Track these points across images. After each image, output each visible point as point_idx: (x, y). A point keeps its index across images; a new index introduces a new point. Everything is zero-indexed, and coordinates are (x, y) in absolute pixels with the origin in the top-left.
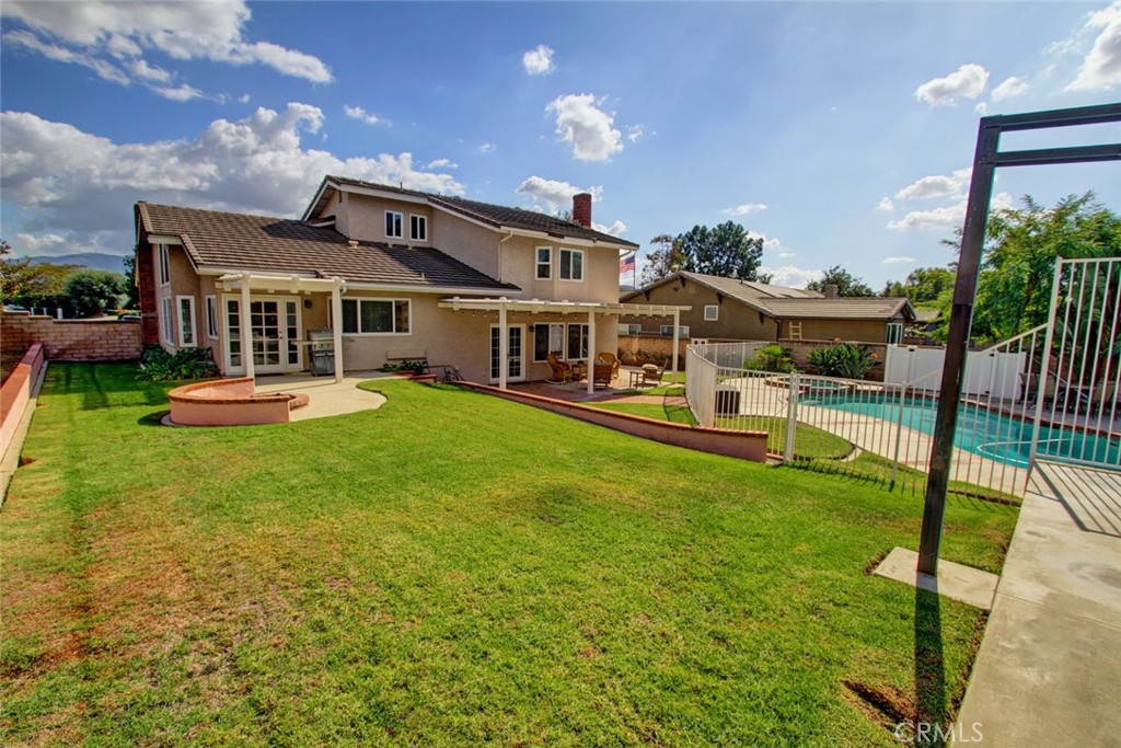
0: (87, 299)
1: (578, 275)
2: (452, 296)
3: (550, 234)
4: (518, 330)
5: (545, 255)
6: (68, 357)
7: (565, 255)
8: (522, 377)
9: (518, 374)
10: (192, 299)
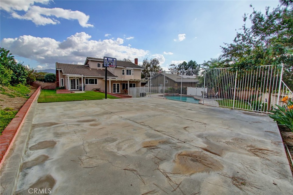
0: (49, 79)
1: (130, 74)
2: (109, 78)
3: (124, 67)
4: (119, 84)
5: (123, 71)
6: (45, 89)
7: (127, 71)
8: (120, 93)
9: (119, 92)
10: (63, 79)
